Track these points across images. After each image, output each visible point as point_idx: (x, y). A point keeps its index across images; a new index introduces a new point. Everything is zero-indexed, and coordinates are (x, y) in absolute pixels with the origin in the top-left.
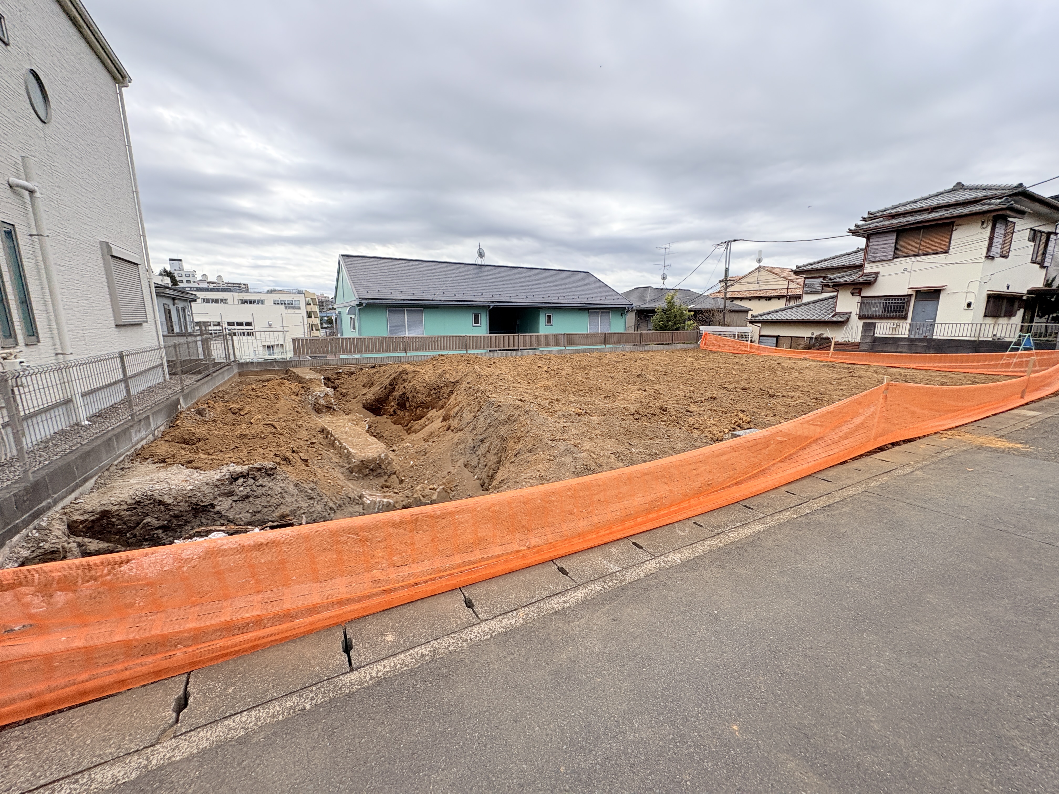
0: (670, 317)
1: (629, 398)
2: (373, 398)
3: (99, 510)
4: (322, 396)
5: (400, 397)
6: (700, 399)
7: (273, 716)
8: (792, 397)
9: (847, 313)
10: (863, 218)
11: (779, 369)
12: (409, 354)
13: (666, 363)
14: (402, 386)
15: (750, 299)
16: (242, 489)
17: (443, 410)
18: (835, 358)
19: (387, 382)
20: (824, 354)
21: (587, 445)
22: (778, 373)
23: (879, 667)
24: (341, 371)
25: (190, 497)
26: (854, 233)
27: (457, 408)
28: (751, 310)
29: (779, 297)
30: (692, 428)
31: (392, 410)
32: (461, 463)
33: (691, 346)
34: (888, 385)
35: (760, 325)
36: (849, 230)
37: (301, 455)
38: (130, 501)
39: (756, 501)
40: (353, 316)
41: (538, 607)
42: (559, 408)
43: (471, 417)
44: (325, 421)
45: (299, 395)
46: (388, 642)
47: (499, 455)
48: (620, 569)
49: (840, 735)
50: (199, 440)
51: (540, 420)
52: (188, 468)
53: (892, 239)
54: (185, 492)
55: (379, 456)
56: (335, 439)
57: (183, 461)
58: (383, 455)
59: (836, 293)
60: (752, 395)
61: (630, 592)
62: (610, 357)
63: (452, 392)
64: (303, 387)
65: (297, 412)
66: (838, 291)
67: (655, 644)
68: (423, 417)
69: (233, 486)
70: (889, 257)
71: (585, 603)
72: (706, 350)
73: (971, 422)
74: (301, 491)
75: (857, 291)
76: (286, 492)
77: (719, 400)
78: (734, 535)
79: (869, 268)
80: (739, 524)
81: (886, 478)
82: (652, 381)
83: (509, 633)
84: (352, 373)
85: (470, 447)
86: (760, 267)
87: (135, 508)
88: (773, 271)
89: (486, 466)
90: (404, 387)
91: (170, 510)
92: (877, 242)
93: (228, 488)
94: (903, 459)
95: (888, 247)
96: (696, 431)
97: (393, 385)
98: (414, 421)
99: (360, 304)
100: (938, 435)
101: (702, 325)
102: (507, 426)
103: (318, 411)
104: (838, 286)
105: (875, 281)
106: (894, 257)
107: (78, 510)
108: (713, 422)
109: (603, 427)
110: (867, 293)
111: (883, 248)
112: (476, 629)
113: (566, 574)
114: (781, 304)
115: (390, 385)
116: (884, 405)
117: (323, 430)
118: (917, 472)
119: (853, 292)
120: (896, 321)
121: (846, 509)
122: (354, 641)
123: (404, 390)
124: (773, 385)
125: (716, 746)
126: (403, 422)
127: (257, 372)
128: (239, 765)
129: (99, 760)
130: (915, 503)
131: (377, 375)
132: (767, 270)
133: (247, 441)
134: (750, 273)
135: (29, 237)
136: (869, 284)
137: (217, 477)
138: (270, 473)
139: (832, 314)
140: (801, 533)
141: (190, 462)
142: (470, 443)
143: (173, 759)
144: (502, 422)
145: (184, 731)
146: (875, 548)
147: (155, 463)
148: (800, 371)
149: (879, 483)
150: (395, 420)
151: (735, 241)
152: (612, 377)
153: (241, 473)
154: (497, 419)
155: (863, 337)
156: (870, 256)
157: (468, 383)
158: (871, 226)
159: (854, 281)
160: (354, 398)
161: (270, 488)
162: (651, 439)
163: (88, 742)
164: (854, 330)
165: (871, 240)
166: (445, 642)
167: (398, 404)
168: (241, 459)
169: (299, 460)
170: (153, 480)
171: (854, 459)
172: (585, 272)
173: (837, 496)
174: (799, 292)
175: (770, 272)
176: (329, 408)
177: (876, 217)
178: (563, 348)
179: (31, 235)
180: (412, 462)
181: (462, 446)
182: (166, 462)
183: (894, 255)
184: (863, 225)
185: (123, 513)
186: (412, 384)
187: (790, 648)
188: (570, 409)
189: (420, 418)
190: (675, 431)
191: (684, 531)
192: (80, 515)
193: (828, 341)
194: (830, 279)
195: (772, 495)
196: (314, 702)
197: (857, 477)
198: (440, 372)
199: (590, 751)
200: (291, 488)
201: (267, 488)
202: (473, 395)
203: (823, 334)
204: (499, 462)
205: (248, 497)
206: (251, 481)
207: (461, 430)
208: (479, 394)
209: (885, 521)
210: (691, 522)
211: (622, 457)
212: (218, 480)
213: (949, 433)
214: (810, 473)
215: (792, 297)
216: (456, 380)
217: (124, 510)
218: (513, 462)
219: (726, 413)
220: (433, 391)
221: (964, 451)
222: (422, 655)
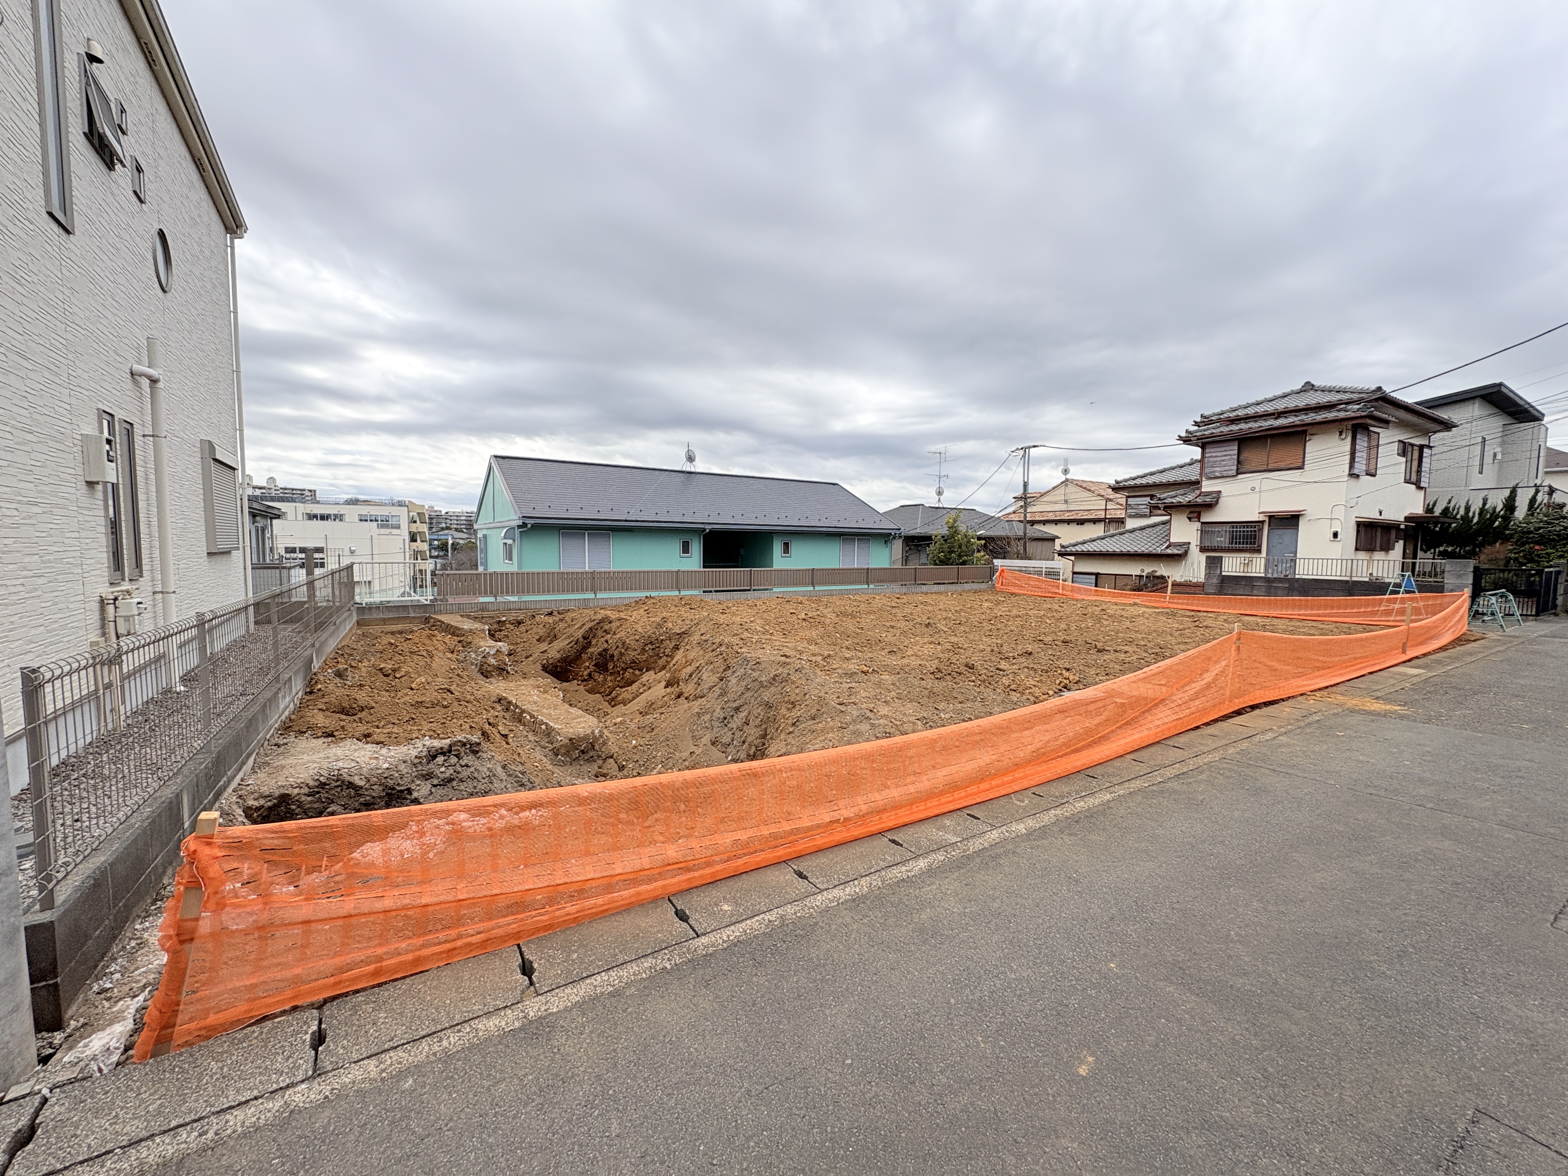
0: (954, 547)
1: (920, 653)
2: (558, 656)
3: (277, 794)
4: (492, 653)
5: (600, 654)
6: (1011, 655)
7: (634, 974)
8: (1126, 652)
9: (1185, 544)
10: (1196, 422)
11: (1105, 617)
12: (599, 596)
13: (957, 608)
14: (603, 639)
15: (1056, 522)
16: (443, 769)
17: (664, 672)
18: (1173, 603)
19: (579, 634)
20: (1161, 597)
21: (884, 710)
22: (1105, 623)
23: (1247, 914)
24: (504, 619)
25: (386, 778)
26: (1186, 440)
27: (689, 670)
28: (1058, 538)
29: (1095, 521)
30: (1008, 690)
31: (585, 673)
32: (706, 740)
33: (983, 586)
34: (1240, 633)
35: (1072, 558)
36: (1179, 436)
37: (500, 728)
38: (312, 783)
39: (1099, 771)
40: (509, 542)
41: (879, 876)
42: (838, 666)
43: (714, 679)
44: (497, 687)
45: (455, 653)
46: (726, 911)
47: (763, 727)
48: (959, 839)
49: (1212, 967)
50: (362, 709)
51: (817, 680)
52: (367, 743)
53: (1233, 450)
54: (380, 771)
55: (593, 733)
56: (523, 711)
57: (357, 734)
58: (597, 731)
59: (1168, 518)
60: (1076, 650)
61: (978, 860)
62: (879, 602)
63: (677, 648)
64: (460, 642)
65: (458, 675)
66: (1171, 515)
67: (1017, 904)
68: (634, 682)
69: (431, 766)
70: (1230, 473)
71: (931, 872)
72: (1003, 592)
73: (1343, 682)
74: (510, 775)
75: (1195, 515)
76: (494, 775)
77: (1036, 655)
78: (1080, 805)
79: (1207, 486)
80: (1084, 794)
81: (1245, 745)
82: (945, 632)
83: (856, 901)
84: (519, 623)
85: (719, 718)
86: (1067, 480)
87: (318, 792)
88: (1084, 485)
89: (744, 742)
90: (607, 641)
91: (361, 795)
92: (1214, 453)
93: (426, 769)
94: (1264, 724)
95: (1229, 460)
96: (1014, 693)
97: (588, 638)
98: (621, 687)
99: (524, 525)
100: (1304, 697)
101: (996, 558)
102: (773, 689)
103: (485, 673)
104: (1170, 509)
105: (1217, 502)
106: (1238, 474)
107: (252, 793)
108: (1033, 683)
109: (898, 688)
110: (1207, 518)
111: (1223, 461)
112: (819, 897)
113: (901, 845)
114: (1098, 530)
115: (584, 638)
116: (1236, 658)
117: (500, 700)
118: (1281, 738)
119: (1190, 516)
120: (1248, 555)
121: (1203, 777)
122: (687, 912)
123: (606, 645)
124: (1101, 637)
125: (1096, 979)
126: (603, 690)
127: (384, 620)
128: (625, 1011)
129: (471, 1016)
130: (1279, 769)
131: (562, 625)
132: (1077, 485)
133: (425, 710)
134: (1054, 488)
135: (142, 438)
136: (1210, 506)
137: (414, 753)
138: (474, 749)
139: (1166, 545)
140: (1155, 801)
141: (367, 736)
142: (719, 713)
143: (550, 1011)
144: (765, 684)
145: (546, 989)
146: (1237, 814)
147: (318, 737)
148: (1132, 619)
149: (1238, 750)
150: (591, 688)
151: (1034, 446)
152: (893, 627)
153: (441, 748)
154: (757, 680)
155: (1208, 575)
156: (1207, 470)
157: (702, 635)
158: (1206, 433)
159: (1190, 502)
160: (527, 657)
161: (476, 770)
162: (960, 703)
163: (448, 1002)
164: (1195, 567)
165: (1207, 450)
166: (790, 909)
167: (595, 665)
168: (434, 731)
169: (498, 735)
170: (328, 758)
171: (1207, 724)
172: (834, 484)
173: (1191, 764)
174: (1121, 514)
175: (1081, 486)
176: (501, 671)
177: (1212, 422)
178: (811, 588)
179: (144, 436)
180: (634, 742)
181: (707, 717)
182: (334, 736)
183: (1238, 469)
184: (1196, 431)
185: (303, 798)
186: (618, 636)
187: (1156, 903)
188: (852, 667)
189: (630, 683)
190: (988, 692)
191: (1023, 801)
192: (255, 799)
193: (1162, 581)
194: (1159, 499)
195: (1117, 763)
196: (673, 962)
197: (1212, 744)
198: (658, 619)
199: (976, 987)
200: (499, 769)
201: (472, 769)
202: (713, 650)
203: (1156, 571)
204: (764, 736)
205: (451, 780)
206: (454, 760)
207: (701, 697)
208: (723, 648)
209: (1247, 787)
210: (1029, 793)
211: (931, 723)
212: (416, 757)
213: (1318, 694)
214: (1158, 740)
215: (1113, 521)
216: (683, 630)
217: (305, 794)
218: (790, 733)
219: (1047, 672)
220: (649, 646)
221: (1335, 714)
222: (770, 921)
